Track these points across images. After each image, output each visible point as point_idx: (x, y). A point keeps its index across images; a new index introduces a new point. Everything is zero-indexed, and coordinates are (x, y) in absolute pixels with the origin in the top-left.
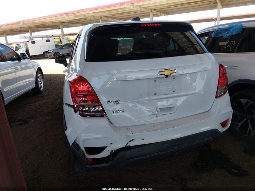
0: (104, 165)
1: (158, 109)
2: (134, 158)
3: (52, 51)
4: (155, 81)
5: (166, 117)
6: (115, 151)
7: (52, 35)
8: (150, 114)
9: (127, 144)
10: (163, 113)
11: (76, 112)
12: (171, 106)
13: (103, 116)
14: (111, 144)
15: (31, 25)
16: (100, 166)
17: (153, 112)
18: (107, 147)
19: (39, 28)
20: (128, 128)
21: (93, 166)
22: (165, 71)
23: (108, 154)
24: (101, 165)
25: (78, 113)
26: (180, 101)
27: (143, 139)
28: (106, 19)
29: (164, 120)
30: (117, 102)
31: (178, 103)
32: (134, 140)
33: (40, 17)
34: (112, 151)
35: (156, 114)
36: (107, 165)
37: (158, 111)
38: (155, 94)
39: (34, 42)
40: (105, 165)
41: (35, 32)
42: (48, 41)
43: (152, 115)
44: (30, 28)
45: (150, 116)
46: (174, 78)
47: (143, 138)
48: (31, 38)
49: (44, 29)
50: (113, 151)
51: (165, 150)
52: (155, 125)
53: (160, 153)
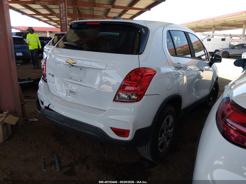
3: (221, 50)
4: (70, 67)
7: (230, 35)
10: (70, 95)
14: (44, 101)
15: (211, 23)
19: (223, 27)
27: (53, 107)
30: (53, 76)
32: (50, 104)
33: (219, 16)
37: (69, 92)
38: (71, 78)
39: (209, 40)
41: (221, 30)
42: (223, 40)
44: (214, 26)
46: (81, 69)
48: (209, 36)
49: (229, 27)
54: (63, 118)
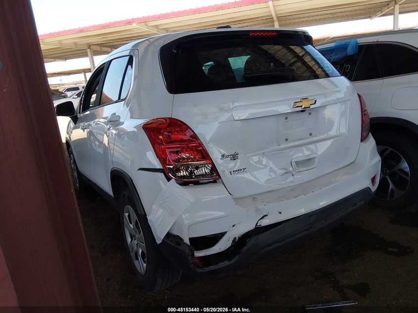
0: (226, 263)
1: (294, 164)
2: (270, 246)
4: (286, 118)
5: (304, 176)
6: (240, 238)
8: (282, 172)
9: (257, 223)
10: (301, 170)
11: (169, 179)
12: (311, 157)
13: (215, 182)
14: (233, 226)
16: (220, 267)
17: (285, 169)
18: (226, 232)
20: (254, 198)
21: (208, 268)
22: (303, 101)
23: (229, 244)
24: (221, 265)
25: (173, 181)
26: (322, 148)
27: (280, 213)
28: (98, 48)
29: (303, 181)
30: (234, 157)
31: (320, 152)
32: (267, 215)
34: (235, 238)
35: (290, 172)
36: (231, 263)
37: (293, 167)
38: (287, 140)
40: (229, 263)
43: (286, 173)
45: (282, 175)
46: (310, 114)
47: (280, 211)
50: (237, 239)
51: (311, 228)
52: (292, 189)
53: (305, 233)
54: (313, 218)
